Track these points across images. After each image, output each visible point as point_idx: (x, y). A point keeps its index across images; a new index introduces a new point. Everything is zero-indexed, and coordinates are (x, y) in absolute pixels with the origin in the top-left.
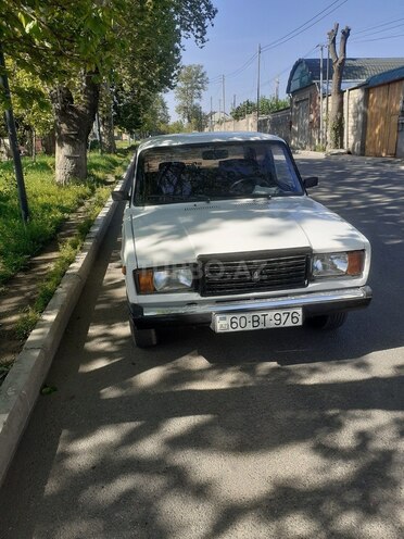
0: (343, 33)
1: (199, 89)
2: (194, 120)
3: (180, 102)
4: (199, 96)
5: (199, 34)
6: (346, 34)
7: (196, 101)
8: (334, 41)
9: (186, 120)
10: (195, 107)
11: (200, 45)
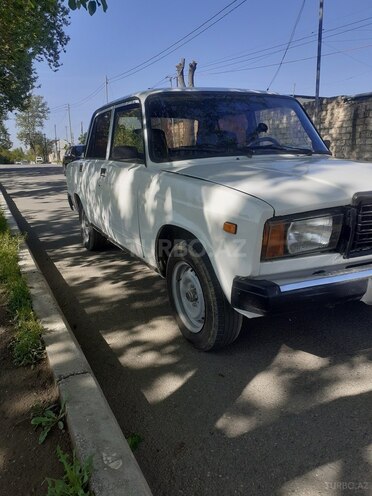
0: (191, 66)
1: (41, 118)
2: (37, 146)
3: (21, 129)
4: (41, 124)
5: (51, 58)
6: (193, 67)
7: (38, 129)
8: (182, 73)
9: (29, 147)
10: (36, 134)
11: (54, 68)
